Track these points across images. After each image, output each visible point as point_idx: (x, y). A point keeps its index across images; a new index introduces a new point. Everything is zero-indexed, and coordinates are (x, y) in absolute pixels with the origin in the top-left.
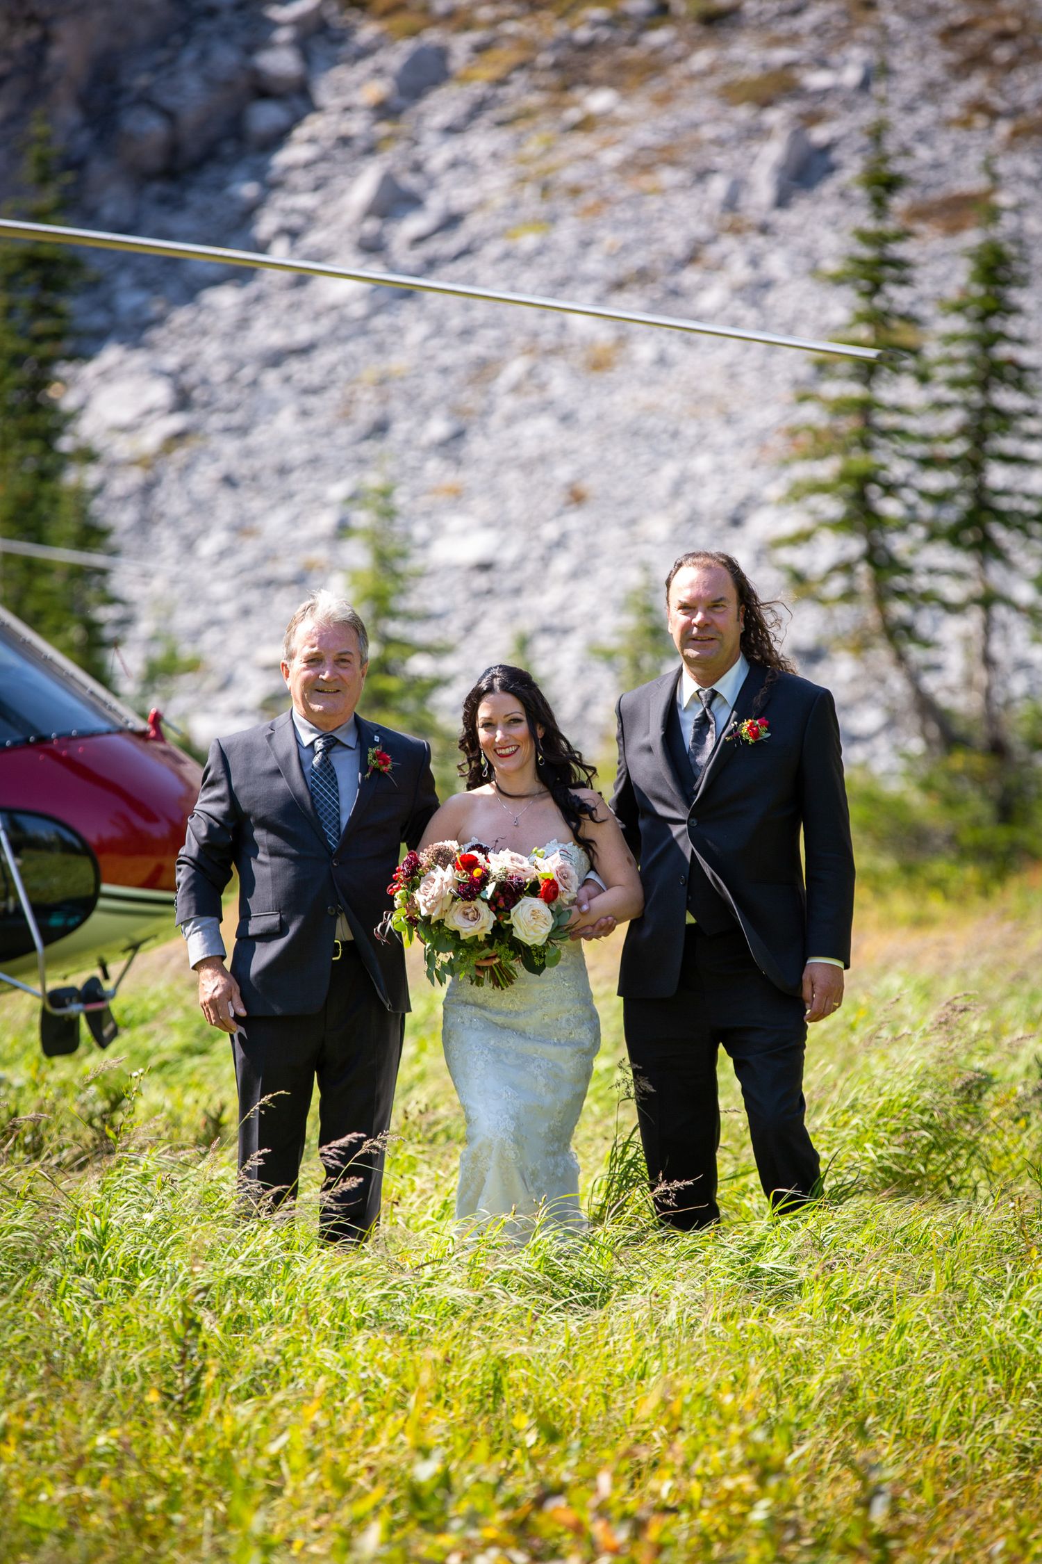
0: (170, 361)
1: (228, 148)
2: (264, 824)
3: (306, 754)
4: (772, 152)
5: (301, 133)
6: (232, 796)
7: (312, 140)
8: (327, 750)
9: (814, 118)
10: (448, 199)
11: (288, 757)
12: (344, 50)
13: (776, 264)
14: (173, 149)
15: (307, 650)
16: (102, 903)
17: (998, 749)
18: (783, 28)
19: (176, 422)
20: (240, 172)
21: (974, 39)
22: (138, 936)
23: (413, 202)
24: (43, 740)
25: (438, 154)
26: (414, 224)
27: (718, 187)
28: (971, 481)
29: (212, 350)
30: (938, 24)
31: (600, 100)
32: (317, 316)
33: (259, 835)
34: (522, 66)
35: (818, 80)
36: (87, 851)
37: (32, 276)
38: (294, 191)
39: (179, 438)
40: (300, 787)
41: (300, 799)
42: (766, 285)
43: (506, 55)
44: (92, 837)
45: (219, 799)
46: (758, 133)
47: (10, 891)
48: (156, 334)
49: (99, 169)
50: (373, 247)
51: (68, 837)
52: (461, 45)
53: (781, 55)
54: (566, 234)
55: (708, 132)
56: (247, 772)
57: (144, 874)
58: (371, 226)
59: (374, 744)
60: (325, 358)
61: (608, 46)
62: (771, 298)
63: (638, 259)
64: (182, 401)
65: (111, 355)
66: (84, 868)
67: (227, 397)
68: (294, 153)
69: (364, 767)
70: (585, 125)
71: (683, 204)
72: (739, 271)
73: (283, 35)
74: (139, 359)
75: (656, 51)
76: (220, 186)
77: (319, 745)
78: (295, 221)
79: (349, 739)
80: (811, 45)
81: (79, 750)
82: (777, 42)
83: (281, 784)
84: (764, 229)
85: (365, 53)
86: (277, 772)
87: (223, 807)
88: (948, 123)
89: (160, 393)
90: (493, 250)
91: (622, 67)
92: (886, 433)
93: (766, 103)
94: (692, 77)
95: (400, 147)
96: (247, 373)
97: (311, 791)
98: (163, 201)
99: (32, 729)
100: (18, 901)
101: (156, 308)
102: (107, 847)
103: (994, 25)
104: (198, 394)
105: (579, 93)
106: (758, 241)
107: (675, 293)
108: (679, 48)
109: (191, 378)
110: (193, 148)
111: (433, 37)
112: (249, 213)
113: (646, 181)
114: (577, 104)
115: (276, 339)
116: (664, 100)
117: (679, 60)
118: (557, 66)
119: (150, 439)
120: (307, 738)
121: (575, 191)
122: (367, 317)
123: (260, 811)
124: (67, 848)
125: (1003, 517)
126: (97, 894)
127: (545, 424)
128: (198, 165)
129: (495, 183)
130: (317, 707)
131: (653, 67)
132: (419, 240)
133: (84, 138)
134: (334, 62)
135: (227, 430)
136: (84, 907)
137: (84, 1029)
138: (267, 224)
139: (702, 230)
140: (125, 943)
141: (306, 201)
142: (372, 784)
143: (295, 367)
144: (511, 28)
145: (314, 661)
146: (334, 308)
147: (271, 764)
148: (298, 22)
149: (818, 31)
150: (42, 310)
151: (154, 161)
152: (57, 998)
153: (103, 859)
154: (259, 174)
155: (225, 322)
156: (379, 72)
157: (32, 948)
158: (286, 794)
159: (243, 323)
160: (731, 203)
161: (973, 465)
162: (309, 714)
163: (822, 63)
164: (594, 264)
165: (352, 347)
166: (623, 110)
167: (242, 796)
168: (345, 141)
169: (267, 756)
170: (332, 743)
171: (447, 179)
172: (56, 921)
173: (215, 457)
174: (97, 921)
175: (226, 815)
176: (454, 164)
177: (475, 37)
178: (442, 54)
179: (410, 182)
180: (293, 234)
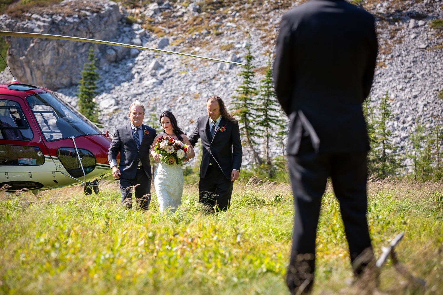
0: (115, 96)
1: (127, 57)
2: (126, 144)
3: (133, 131)
4: (229, 59)
5: (141, 54)
6: (119, 139)
7: (142, 56)
8: (137, 130)
9: (237, 53)
10: (167, 67)
11: (130, 132)
12: (150, 39)
13: (230, 79)
14: (117, 57)
15: (134, 111)
16: (96, 166)
17: (269, 163)
18: (231, 36)
19: (116, 107)
20: (129, 61)
21: (267, 39)
22: (103, 173)
23: (162, 67)
24: (86, 135)
25: (166, 58)
26: (162, 71)
27: (219, 65)
28: (265, 113)
29: (123, 94)
30: (260, 36)
31: (197, 49)
32: (143, 88)
33: (125, 146)
34: (183, 42)
35: (238, 46)
36: (94, 157)
37: (89, 77)
38: (140, 65)
39: (116, 110)
40: (132, 137)
41: (132, 139)
42: (228, 83)
43: (179, 40)
44: (95, 154)
45: (117, 139)
46: (226, 55)
47: (79, 164)
48: (113, 91)
49: (102, 60)
50: (154, 75)
51: (91, 154)
52: (171, 39)
53: (231, 41)
54: (190, 73)
55: (217, 55)
56: (122, 134)
57: (105, 161)
58: (153, 71)
59: (145, 129)
60: (144, 96)
61: (199, 39)
62: (229, 86)
63: (204, 78)
64: (117, 103)
65: (104, 95)
66: (93, 160)
67: (126, 103)
68: (139, 58)
69: (143, 133)
70: (194, 53)
71: (212, 68)
72: (223, 80)
73: (138, 36)
74: (109, 95)
75: (207, 40)
76: (125, 64)
77: (136, 129)
78: (139, 70)
79: (141, 128)
80: (236, 39)
81: (92, 137)
82: (230, 39)
83: (129, 137)
84: (228, 73)
85: (153, 40)
86: (128, 135)
87: (118, 141)
88: (262, 54)
89: (113, 102)
90: (177, 76)
91: (201, 43)
92: (249, 104)
93: (228, 50)
94: (214, 45)
95: (159, 57)
96: (129, 99)
97: (134, 138)
98: (114, 66)
99: (84, 133)
100: (81, 166)
101: (113, 86)
102: (98, 156)
103: (270, 37)
104: (121, 102)
105: (193, 47)
106: (226, 75)
107: (211, 84)
108: (212, 40)
109: (119, 99)
110: (120, 57)
111: (166, 37)
112: (131, 69)
113: (206, 64)
114: (193, 50)
115: (135, 92)
116: (209, 49)
117: (212, 42)
118: (188, 42)
119: (111, 111)
120: (133, 128)
121: (192, 66)
122: (153, 88)
123: (125, 142)
124: (90, 156)
125: (271, 121)
126: (96, 165)
127: (186, 108)
128: (121, 60)
129: (177, 64)
130: (135, 122)
131: (207, 43)
132: (163, 74)
133: (100, 55)
134: (147, 41)
135: (125, 109)
136: (93, 167)
137: (93, 190)
138: (134, 71)
139: (216, 73)
140: (101, 175)
141: (141, 67)
142: (145, 136)
143: (138, 97)
144: (180, 35)
145: (135, 113)
146: (146, 86)
147: (127, 133)
148: (140, 34)
149: (238, 37)
150: (91, 84)
151: (113, 59)
152: (88, 184)
153: (97, 158)
154: (133, 62)
155: (126, 89)
156: (156, 43)
157: (83, 175)
158: (130, 139)
159: (129, 89)
160: (221, 68)
161: (265, 111)
162: (134, 123)
163: (239, 43)
164: (195, 79)
165: (150, 94)
166: (201, 51)
167: (121, 139)
168: (149, 56)
169: (126, 131)
170: (138, 129)
171: (168, 63)
172: (88, 170)
173: (124, 114)
174: (96, 170)
175: (118, 142)
176: (169, 60)
177: (173, 37)
178: (168, 40)
179: (161, 63)
180: (139, 73)
